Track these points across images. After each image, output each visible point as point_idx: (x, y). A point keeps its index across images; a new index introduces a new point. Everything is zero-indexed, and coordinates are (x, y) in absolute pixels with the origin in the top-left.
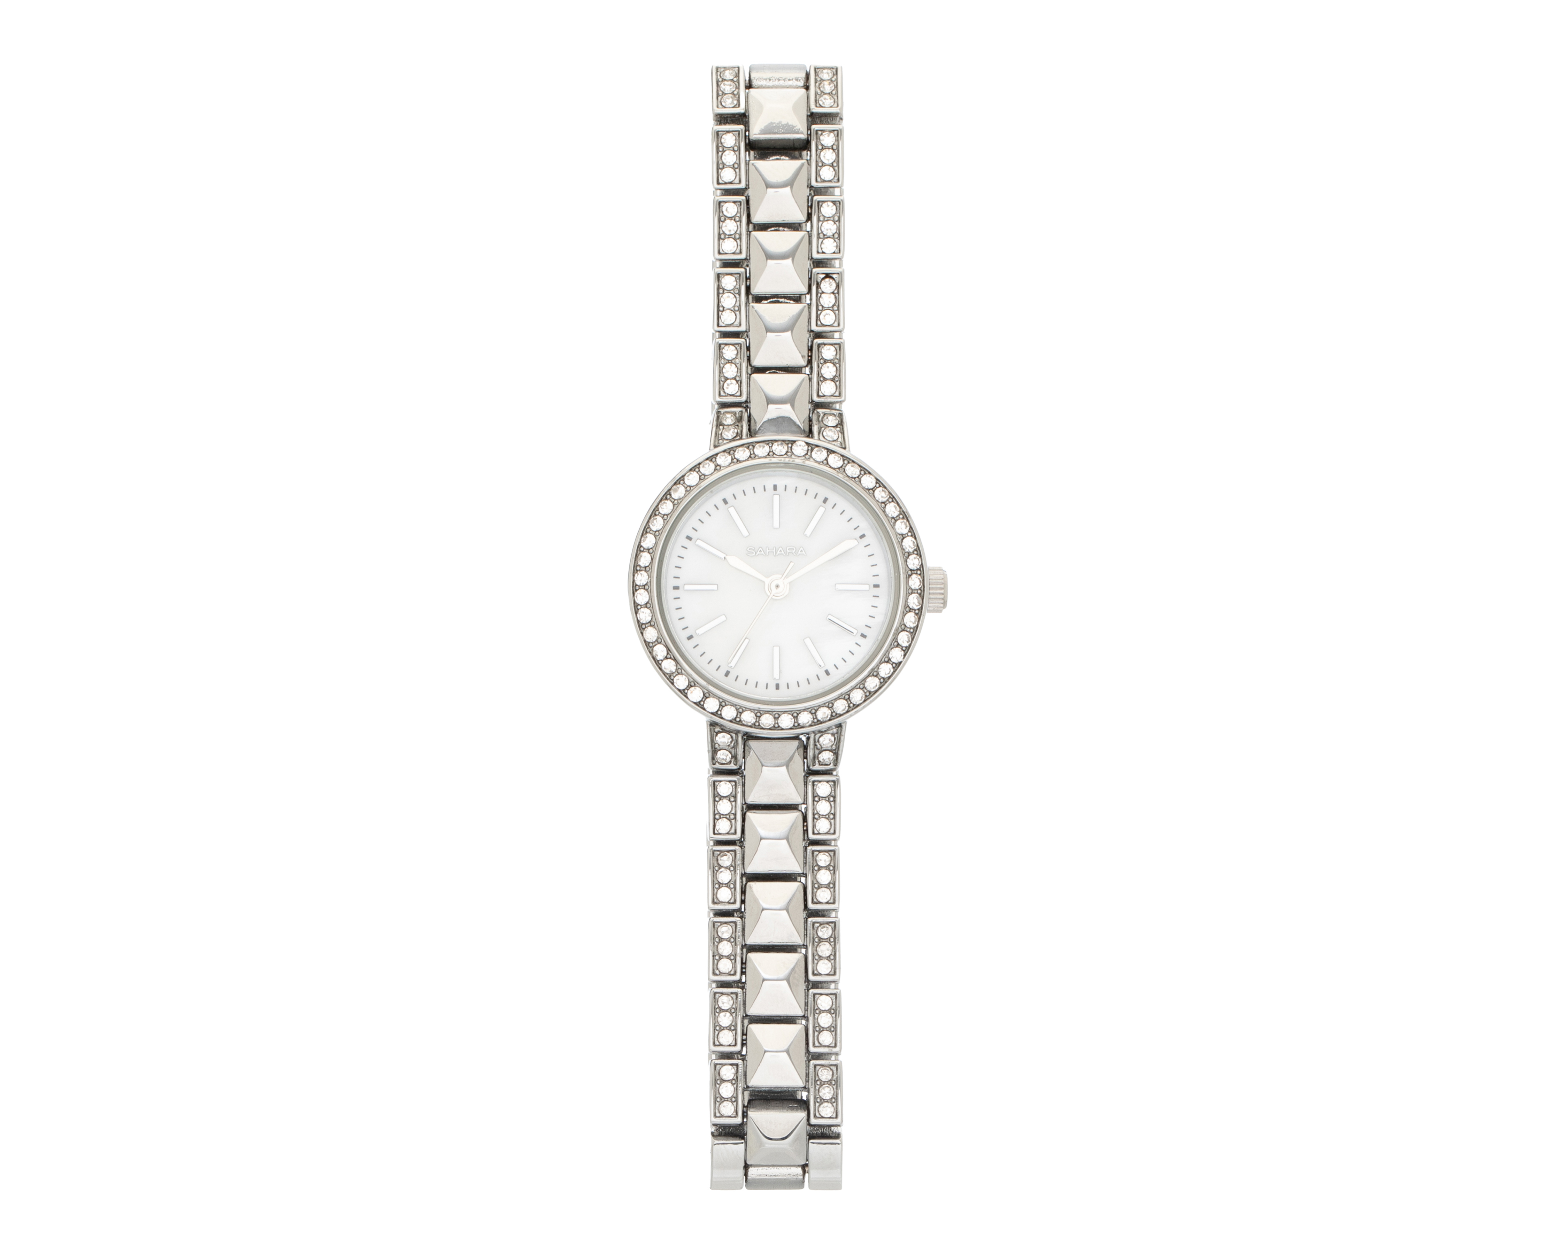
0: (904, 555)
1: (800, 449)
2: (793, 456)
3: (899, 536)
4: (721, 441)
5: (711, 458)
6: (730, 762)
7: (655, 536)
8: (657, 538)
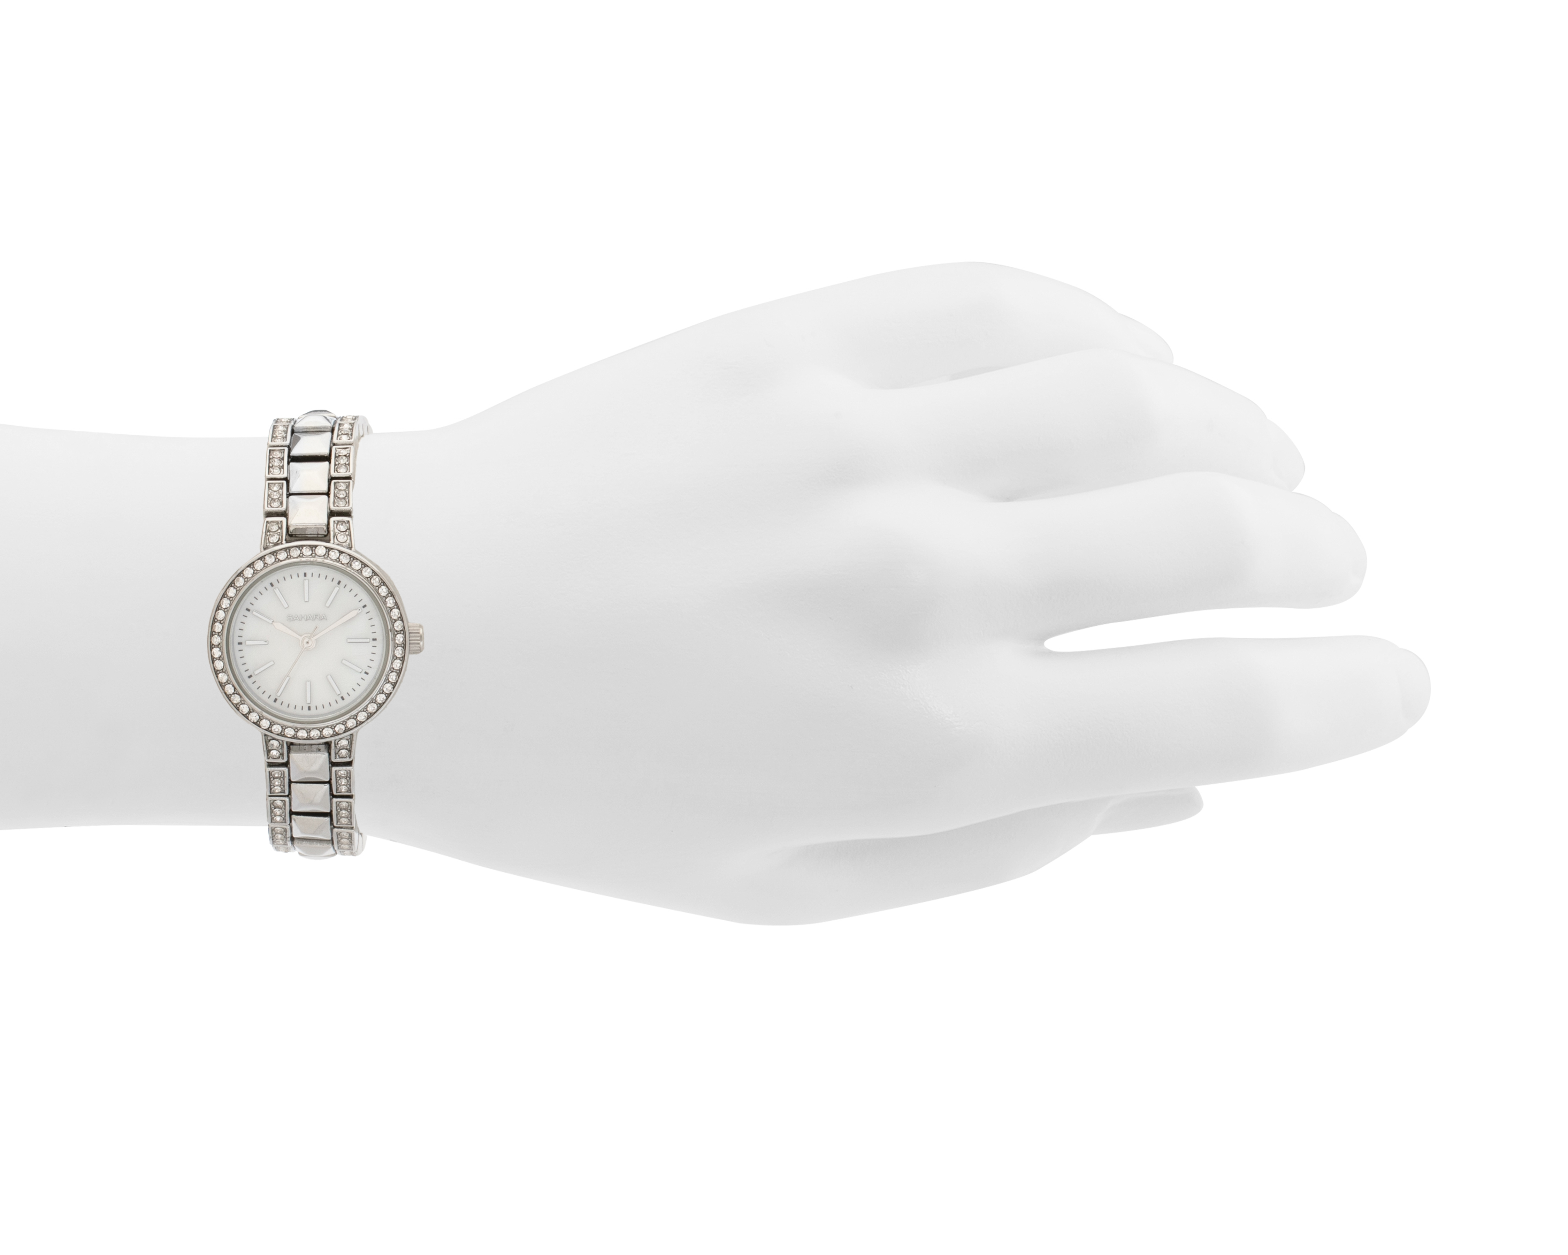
0: (392, 621)
1: (321, 551)
2: (316, 557)
3: (388, 609)
4: (268, 544)
5: (262, 558)
6: (279, 757)
7: (225, 612)
8: (226, 613)
